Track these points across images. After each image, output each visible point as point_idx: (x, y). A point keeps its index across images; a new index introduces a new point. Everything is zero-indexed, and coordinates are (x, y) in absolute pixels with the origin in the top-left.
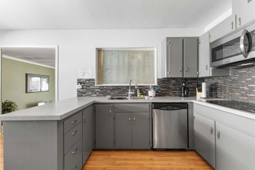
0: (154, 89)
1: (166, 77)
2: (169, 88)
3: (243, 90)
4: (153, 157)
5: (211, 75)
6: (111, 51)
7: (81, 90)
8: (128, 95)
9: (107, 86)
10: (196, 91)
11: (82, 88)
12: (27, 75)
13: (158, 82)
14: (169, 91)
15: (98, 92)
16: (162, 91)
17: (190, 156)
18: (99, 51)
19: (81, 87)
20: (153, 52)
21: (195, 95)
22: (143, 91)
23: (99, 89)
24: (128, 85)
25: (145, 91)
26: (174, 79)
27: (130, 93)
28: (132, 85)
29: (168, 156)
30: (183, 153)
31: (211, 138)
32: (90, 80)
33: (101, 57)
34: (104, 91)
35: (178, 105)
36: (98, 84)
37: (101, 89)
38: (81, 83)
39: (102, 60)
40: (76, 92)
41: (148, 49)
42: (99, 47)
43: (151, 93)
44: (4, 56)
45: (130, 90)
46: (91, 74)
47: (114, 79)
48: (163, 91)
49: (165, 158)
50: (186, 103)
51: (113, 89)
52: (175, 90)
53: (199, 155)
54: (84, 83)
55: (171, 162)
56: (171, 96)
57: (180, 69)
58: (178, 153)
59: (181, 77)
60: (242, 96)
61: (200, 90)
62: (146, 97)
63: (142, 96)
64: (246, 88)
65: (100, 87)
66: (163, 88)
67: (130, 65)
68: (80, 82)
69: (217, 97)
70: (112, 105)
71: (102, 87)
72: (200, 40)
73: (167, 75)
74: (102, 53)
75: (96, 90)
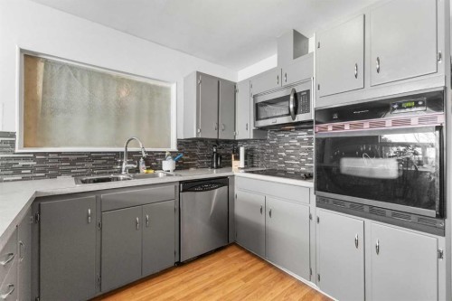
0: (174, 158)
1: (195, 137)
2: (195, 155)
3: (281, 156)
4: (184, 278)
5: (252, 137)
6: (72, 67)
8: (120, 172)
9: (59, 153)
10: (231, 158)
13: (178, 145)
14: (195, 160)
16: (184, 161)
17: (232, 254)
18: (29, 59)
20: (168, 89)
21: (230, 165)
22: (153, 161)
23: (33, 159)
24: (123, 149)
25: (156, 161)
26: (202, 140)
27: (124, 166)
28: (129, 149)
29: (205, 265)
30: (223, 252)
31: (260, 219)
33: (35, 78)
34: (49, 165)
35: (216, 181)
36: (25, 146)
37: (40, 161)
39: (40, 84)
41: (160, 84)
43: (168, 165)
45: (125, 161)
47: (75, 136)
48: (186, 160)
49: (201, 270)
50: (226, 177)
51: (78, 160)
52: (203, 158)
53: (242, 248)
55: (212, 273)
56: (197, 168)
57: (215, 125)
58: (216, 256)
59: (216, 137)
60: (281, 162)
61: (237, 158)
62: (160, 174)
63: (151, 171)
64: (284, 154)
65: (35, 154)
66: (186, 155)
69: (253, 167)
70: (94, 196)
72: (238, 87)
73: (197, 134)
74: (41, 66)
75: (21, 163)
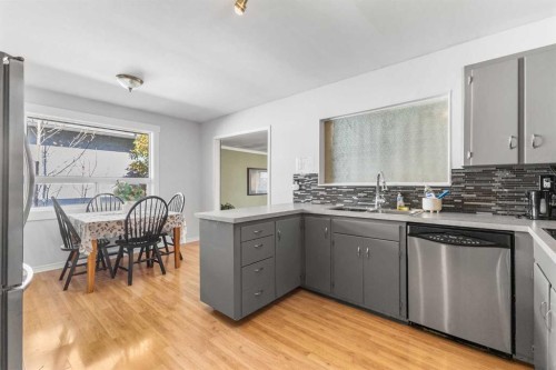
1: (463, 164)
2: (490, 193)
6: (347, 120)
7: (299, 193)
9: (337, 187)
11: (300, 190)
12: (248, 169)
13: (453, 178)
14: (490, 201)
15: (322, 196)
16: (464, 200)
18: (327, 123)
19: (297, 187)
22: (412, 197)
23: (325, 191)
25: (417, 197)
27: (377, 200)
32: (310, 176)
33: (330, 134)
34: (332, 195)
36: (326, 182)
37: (328, 192)
38: (298, 181)
40: (293, 196)
42: (326, 116)
43: (429, 202)
44: (223, 147)
45: (377, 195)
46: (313, 166)
47: (353, 173)
48: (471, 200)
51: (349, 192)
52: (510, 199)
54: (302, 181)
56: (495, 213)
57: (510, 141)
63: (407, 209)
65: (327, 187)
66: (469, 192)
67: (385, 142)
68: (297, 179)
71: (331, 187)
73: (466, 160)
75: (321, 193)
